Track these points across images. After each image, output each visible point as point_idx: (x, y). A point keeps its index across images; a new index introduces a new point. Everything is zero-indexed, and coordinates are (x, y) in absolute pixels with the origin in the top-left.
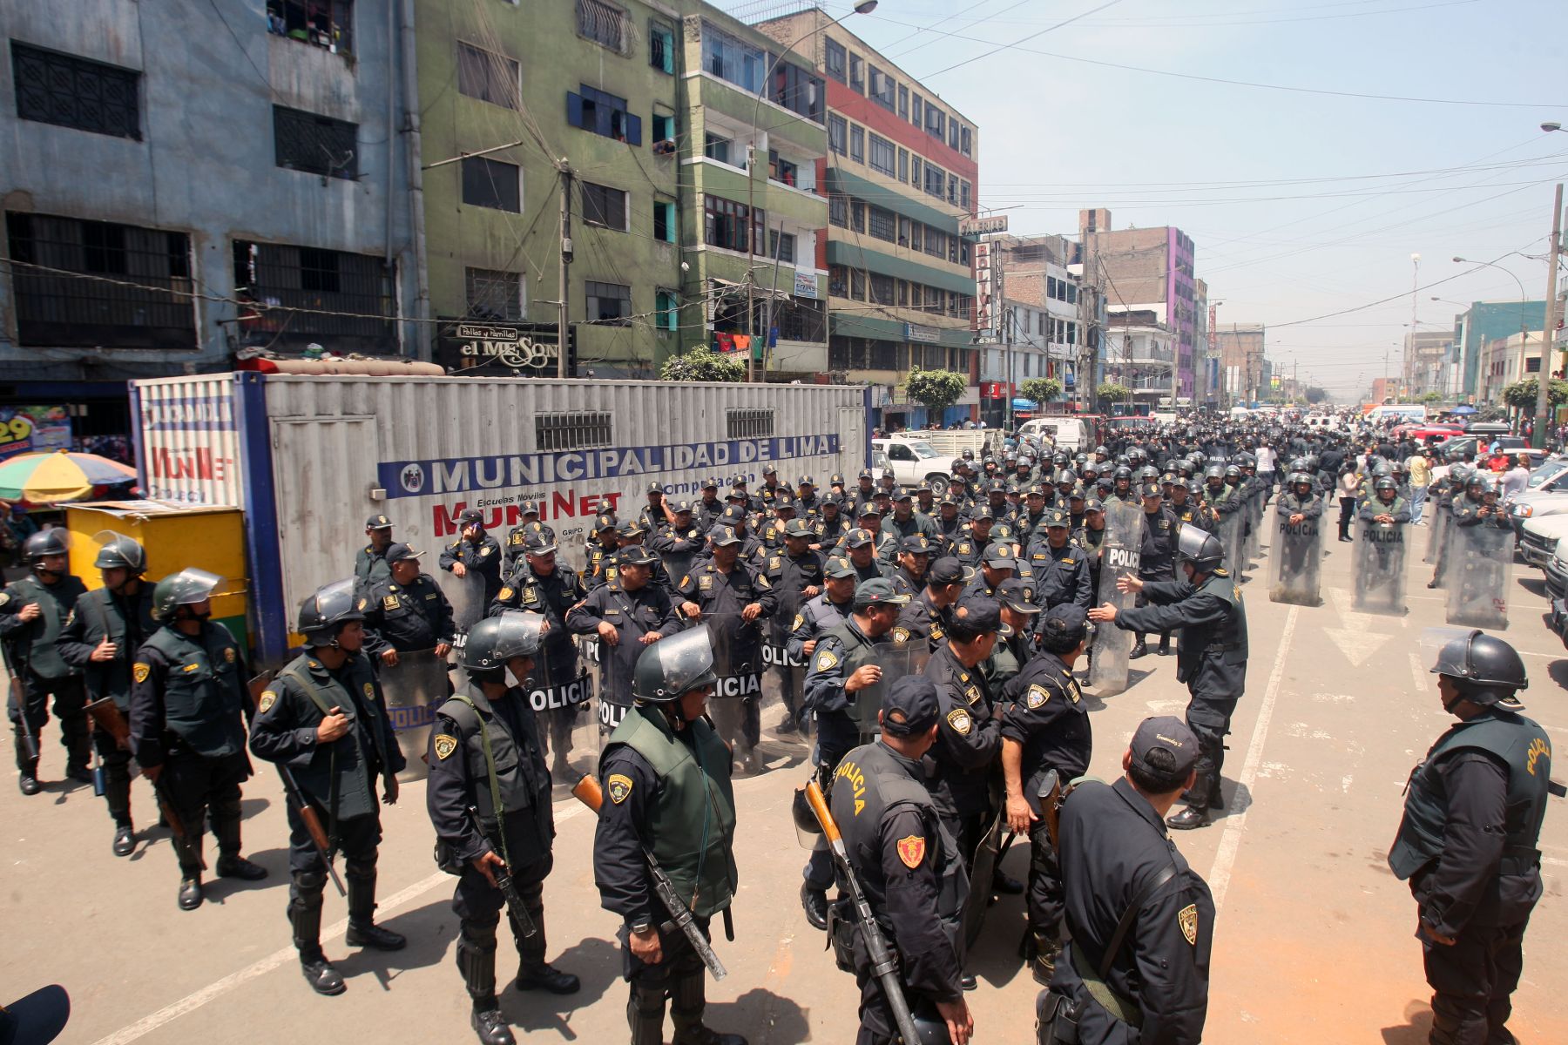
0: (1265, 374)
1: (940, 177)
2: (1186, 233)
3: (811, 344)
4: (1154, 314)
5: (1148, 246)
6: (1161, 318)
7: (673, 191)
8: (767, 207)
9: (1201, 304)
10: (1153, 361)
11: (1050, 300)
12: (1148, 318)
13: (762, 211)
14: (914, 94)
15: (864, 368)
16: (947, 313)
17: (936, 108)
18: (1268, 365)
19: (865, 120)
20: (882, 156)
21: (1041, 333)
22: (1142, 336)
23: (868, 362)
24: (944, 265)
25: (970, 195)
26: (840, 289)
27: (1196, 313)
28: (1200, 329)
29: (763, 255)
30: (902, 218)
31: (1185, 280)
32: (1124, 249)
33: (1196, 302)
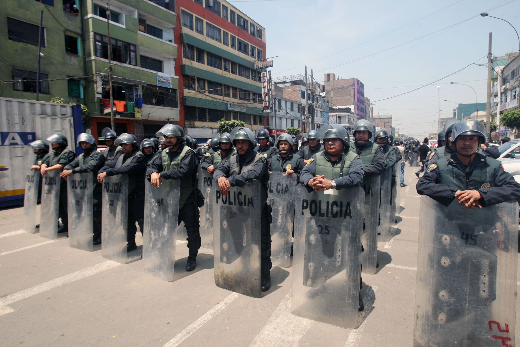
0: (393, 132)
1: (246, 46)
2: (361, 81)
3: (169, 108)
4: (350, 109)
5: (348, 85)
6: (353, 110)
7: (79, 31)
8: (138, 43)
9: (368, 106)
10: (349, 125)
11: (302, 99)
12: (348, 110)
13: (135, 46)
14: (231, 10)
15: (206, 121)
16: (251, 101)
17: (242, 17)
18: (394, 129)
19: (204, 17)
20: (215, 33)
21: (299, 112)
22: (345, 116)
23: (208, 118)
24: (250, 81)
25: (262, 55)
26: (191, 87)
27: (366, 109)
28: (368, 115)
29: (136, 65)
30: (226, 60)
31: (361, 97)
32: (339, 86)
33: (366, 106)
